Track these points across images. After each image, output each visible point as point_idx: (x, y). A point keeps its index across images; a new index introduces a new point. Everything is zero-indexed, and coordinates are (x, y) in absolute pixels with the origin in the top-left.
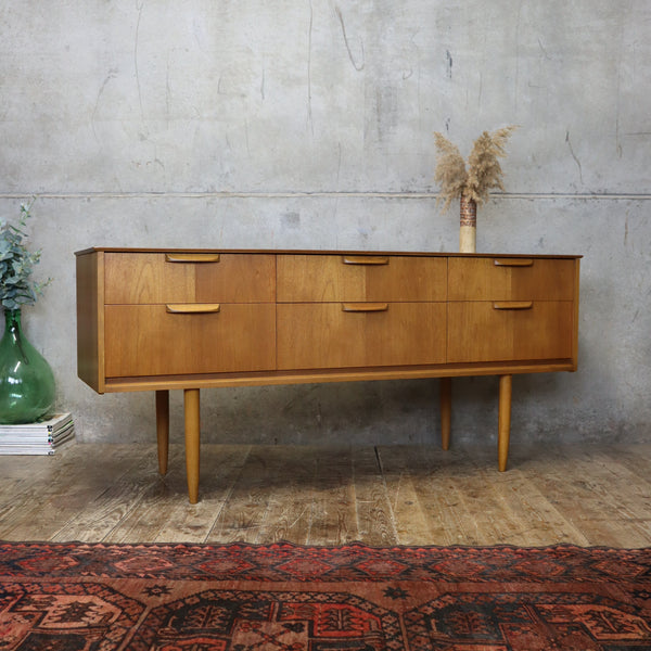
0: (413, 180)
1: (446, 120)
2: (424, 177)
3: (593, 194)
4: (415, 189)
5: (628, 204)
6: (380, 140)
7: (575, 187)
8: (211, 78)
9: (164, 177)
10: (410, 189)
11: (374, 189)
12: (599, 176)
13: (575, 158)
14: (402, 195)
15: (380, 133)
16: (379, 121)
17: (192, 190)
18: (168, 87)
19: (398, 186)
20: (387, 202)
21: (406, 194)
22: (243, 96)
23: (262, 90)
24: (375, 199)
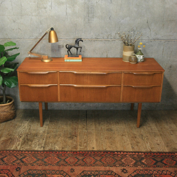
0: (99, 35)
1: (109, 16)
2: (102, 34)
3: (154, 39)
4: (99, 38)
5: (165, 42)
6: (89, 23)
7: (149, 37)
8: (35, 2)
9: (22, 34)
10: (98, 38)
11: (87, 38)
12: (156, 34)
13: (149, 28)
14: (95, 40)
15: (89, 20)
16: (88, 16)
17: (31, 38)
18: (21, 5)
19: (94, 37)
20: (90, 42)
21: (97, 39)
22: (45, 8)
23: (51, 6)
24: (87, 41)
